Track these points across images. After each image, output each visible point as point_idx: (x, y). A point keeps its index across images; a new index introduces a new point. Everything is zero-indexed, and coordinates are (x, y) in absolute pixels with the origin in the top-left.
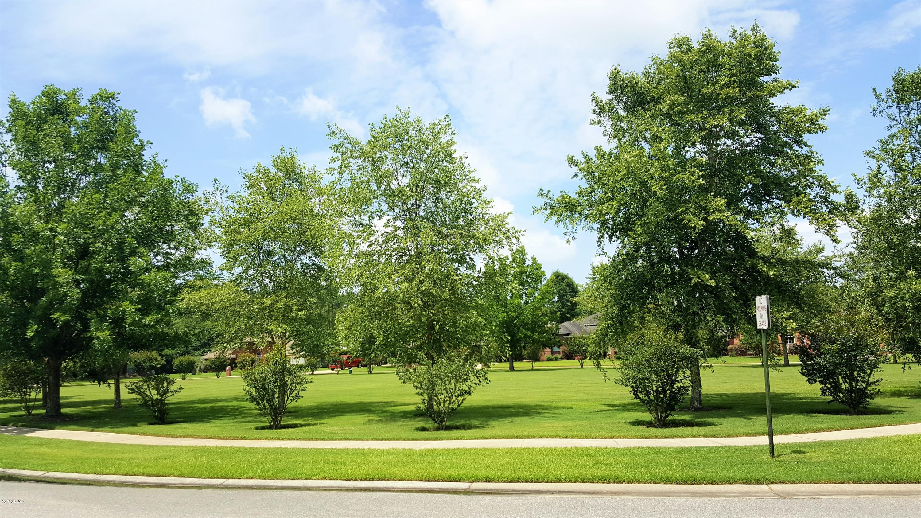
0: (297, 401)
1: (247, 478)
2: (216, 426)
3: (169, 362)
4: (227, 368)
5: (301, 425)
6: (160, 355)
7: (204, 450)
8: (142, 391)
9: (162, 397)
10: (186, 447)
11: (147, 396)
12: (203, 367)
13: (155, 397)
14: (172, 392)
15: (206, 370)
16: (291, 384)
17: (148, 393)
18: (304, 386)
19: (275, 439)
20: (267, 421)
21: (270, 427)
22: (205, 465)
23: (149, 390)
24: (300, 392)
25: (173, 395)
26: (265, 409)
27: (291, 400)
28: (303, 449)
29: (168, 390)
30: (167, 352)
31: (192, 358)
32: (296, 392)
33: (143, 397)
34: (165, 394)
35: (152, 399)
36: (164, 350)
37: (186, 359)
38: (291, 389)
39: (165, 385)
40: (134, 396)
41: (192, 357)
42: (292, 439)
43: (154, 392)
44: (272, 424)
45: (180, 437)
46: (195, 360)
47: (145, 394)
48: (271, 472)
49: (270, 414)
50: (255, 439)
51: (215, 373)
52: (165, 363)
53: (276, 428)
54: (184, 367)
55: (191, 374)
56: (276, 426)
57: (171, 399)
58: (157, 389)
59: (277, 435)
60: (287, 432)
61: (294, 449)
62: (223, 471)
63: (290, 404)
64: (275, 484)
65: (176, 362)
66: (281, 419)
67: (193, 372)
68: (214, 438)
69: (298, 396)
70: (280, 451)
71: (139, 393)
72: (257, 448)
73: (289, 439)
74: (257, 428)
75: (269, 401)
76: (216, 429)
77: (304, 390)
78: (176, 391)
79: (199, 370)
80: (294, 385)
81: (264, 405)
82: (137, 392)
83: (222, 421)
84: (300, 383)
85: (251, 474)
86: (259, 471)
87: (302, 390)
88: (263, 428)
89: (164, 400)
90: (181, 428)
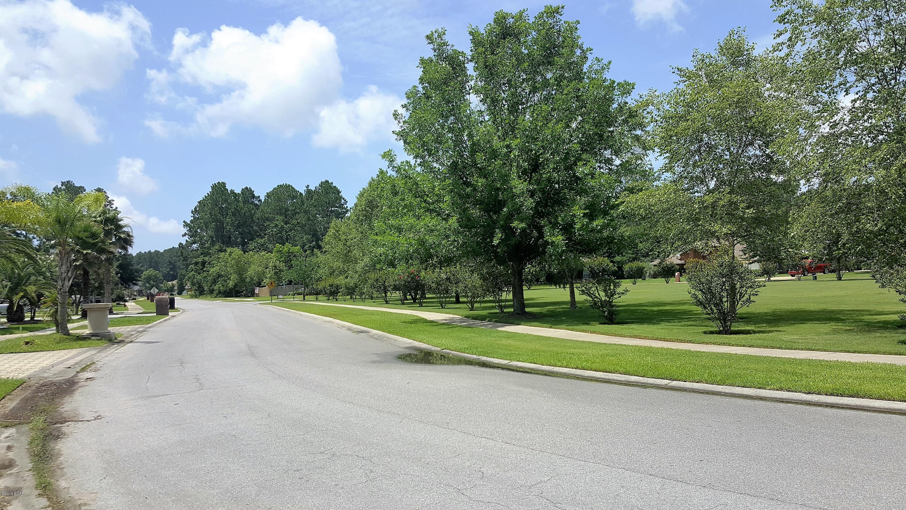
0: (748, 306)
1: (692, 382)
2: (662, 329)
3: (620, 268)
4: (676, 274)
5: (755, 332)
6: (612, 262)
7: (649, 350)
8: (592, 292)
9: (610, 298)
10: (632, 346)
11: (597, 297)
12: (652, 273)
13: (603, 299)
14: (619, 294)
15: (655, 276)
16: (740, 288)
17: (597, 295)
18: (756, 290)
19: (724, 344)
20: (715, 326)
21: (719, 333)
22: (650, 365)
23: (598, 291)
24: (752, 297)
25: (620, 297)
26: (713, 314)
27: (741, 304)
28: (756, 356)
29: (615, 292)
30: (618, 258)
31: (640, 264)
32: (747, 296)
33: (592, 298)
34: (612, 295)
35: (601, 300)
36: (615, 257)
37: (635, 265)
38: (741, 294)
39: (612, 287)
40: (585, 297)
41: (642, 263)
42: (744, 346)
43: (602, 294)
44: (721, 329)
45: (627, 336)
46: (644, 266)
47: (594, 295)
48: (719, 378)
49: (719, 319)
50: (703, 343)
51: (664, 279)
52: (616, 269)
53: (726, 334)
54: (634, 272)
55: (641, 279)
56: (727, 331)
57: (617, 300)
58: (605, 291)
59: (726, 341)
60: (738, 339)
61: (745, 355)
62: (667, 373)
63: (741, 309)
64: (723, 390)
65: (626, 268)
66: (731, 324)
67: (643, 277)
68: (660, 340)
69: (749, 300)
70: (730, 356)
71: (589, 295)
72: (704, 352)
73: (740, 346)
74: (705, 333)
75: (716, 305)
76: (662, 331)
77: (756, 295)
78: (623, 293)
79: (649, 276)
80: (745, 288)
81: (711, 309)
82: (587, 293)
83: (669, 324)
84: (751, 287)
85: (697, 378)
86: (706, 375)
87: (753, 295)
88: (712, 333)
89: (612, 302)
90: (629, 328)
